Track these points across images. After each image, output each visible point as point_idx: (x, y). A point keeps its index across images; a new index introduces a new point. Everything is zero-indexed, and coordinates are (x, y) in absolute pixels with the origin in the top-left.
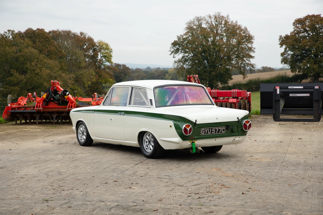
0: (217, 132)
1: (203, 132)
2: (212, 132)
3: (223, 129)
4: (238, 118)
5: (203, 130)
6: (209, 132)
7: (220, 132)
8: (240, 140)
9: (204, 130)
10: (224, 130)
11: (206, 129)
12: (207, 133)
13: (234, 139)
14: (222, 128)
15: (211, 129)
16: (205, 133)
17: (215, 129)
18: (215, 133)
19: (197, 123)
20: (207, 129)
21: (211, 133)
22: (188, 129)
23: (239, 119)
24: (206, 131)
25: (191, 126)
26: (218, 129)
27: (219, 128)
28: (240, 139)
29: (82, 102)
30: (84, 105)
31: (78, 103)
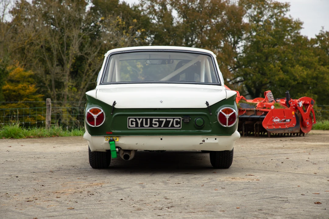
0: (162, 126)
1: (132, 124)
2: (153, 125)
3: (177, 121)
4: (207, 103)
5: (131, 120)
6: (146, 124)
7: (170, 126)
8: (217, 143)
9: (134, 120)
10: (177, 123)
11: (138, 119)
12: (142, 125)
13: (204, 141)
14: (174, 119)
15: (149, 120)
16: (137, 126)
17: (157, 120)
18: (160, 126)
19: (116, 107)
20: (141, 119)
21: (151, 126)
22: (95, 116)
23: (210, 104)
24: (139, 122)
25: (102, 111)
26: (165, 120)
27: (168, 119)
28: (217, 141)
29: (246, 103)
30: (248, 107)
31: (240, 105)
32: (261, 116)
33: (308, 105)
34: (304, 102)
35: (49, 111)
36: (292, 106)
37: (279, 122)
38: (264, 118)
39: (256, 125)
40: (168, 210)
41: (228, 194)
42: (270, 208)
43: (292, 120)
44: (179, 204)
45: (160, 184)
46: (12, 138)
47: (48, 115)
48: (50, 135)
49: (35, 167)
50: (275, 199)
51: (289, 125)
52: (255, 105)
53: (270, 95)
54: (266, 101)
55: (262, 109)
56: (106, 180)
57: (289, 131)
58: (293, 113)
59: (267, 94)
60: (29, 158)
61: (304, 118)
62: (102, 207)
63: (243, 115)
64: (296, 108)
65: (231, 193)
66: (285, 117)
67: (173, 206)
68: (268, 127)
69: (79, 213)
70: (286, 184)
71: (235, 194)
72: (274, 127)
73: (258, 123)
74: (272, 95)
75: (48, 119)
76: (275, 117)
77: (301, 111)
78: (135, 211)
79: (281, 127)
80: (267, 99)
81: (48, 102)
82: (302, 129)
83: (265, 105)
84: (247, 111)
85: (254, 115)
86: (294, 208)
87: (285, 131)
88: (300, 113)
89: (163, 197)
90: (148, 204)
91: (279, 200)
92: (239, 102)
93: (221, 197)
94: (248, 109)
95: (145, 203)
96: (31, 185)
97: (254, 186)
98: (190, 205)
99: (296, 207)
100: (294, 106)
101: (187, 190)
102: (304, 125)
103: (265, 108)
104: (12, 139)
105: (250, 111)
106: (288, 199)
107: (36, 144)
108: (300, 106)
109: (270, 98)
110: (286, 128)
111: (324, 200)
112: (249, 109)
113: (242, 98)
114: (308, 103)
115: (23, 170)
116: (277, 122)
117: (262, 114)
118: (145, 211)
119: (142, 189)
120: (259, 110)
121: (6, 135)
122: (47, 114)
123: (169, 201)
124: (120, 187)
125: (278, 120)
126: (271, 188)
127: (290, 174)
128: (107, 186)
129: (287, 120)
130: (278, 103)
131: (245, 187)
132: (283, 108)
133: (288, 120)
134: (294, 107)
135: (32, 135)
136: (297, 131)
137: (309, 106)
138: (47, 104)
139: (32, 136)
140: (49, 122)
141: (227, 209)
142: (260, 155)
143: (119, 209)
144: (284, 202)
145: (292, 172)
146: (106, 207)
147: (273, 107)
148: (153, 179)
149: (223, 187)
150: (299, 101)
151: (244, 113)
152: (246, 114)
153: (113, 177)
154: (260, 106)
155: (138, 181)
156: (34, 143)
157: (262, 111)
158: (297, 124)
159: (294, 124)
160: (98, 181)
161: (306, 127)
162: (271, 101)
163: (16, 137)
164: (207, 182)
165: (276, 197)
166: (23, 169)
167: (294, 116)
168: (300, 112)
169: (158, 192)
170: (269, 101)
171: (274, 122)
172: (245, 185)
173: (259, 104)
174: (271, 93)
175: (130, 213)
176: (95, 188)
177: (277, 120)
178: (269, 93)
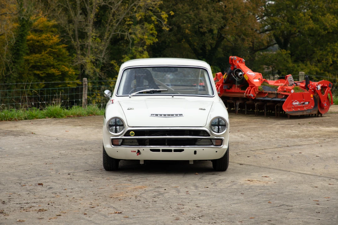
29: (268, 86)
30: (270, 90)
31: (262, 87)
32: (282, 99)
33: (326, 87)
34: (322, 85)
35: (86, 89)
36: (311, 89)
37: (298, 105)
38: (284, 101)
39: (276, 107)
40: (199, 220)
41: (246, 201)
42: (277, 218)
43: (311, 102)
44: (208, 213)
45: (192, 187)
46: (55, 117)
47: (85, 93)
48: (87, 114)
49: (86, 163)
50: (282, 207)
51: (307, 107)
52: (276, 88)
53: (291, 78)
54: (286, 85)
55: (283, 92)
56: (147, 183)
57: (307, 113)
58: (312, 96)
59: (288, 78)
60: (78, 149)
61: (322, 100)
62: (149, 216)
63: (265, 97)
64: (315, 91)
65: (249, 200)
66: (304, 100)
67: (203, 216)
68: (288, 110)
69: (133, 222)
70: (294, 188)
71: (252, 201)
72: (293, 110)
73: (279, 105)
74: (293, 79)
75: (85, 97)
76: (294, 101)
77: (320, 93)
78: (174, 221)
79: (300, 109)
80: (288, 82)
81: (85, 81)
82: (319, 110)
83: (285, 89)
84: (269, 94)
85: (275, 98)
86: (295, 218)
87: (303, 113)
88: (318, 96)
89: (195, 204)
90: (183, 213)
91: (286, 209)
92: (261, 84)
93: (240, 205)
94: (269, 92)
95: (182, 212)
96: (89, 187)
97: (267, 191)
98: (216, 215)
99: (297, 217)
100: (313, 89)
101: (214, 196)
102: (322, 107)
103: (285, 91)
104: (54, 119)
105: (272, 93)
106: (293, 207)
107: (78, 127)
108: (319, 89)
109: (290, 81)
110: (305, 110)
111: (321, 209)
112: (271, 92)
113: (265, 80)
114: (326, 85)
115: (77, 167)
116: (296, 105)
117: (282, 97)
118: (182, 221)
119: (177, 194)
120: (279, 93)
121: (49, 115)
122: (83, 93)
123: (199, 209)
124: (160, 191)
125: (298, 103)
126: (281, 193)
127: (299, 175)
128: (149, 190)
129: (305, 103)
130: (298, 86)
131: (260, 192)
132: (302, 92)
133: (307, 103)
134: (313, 91)
135: (72, 114)
136: (315, 112)
137: (327, 89)
138: (84, 83)
139: (71, 116)
140: (86, 99)
141: (245, 220)
142: (277, 148)
143: (162, 218)
144: (289, 211)
145: (301, 172)
146: (152, 216)
147: (292, 91)
148: (186, 181)
149: (242, 192)
150: (318, 84)
151: (266, 96)
152: (268, 97)
153: (153, 178)
154: (281, 90)
155: (174, 184)
156: (75, 126)
157: (283, 95)
158: (315, 106)
159: (312, 106)
160: (141, 183)
161: (324, 108)
162: (291, 84)
163: (57, 117)
164: (229, 186)
165: (284, 205)
166: (77, 165)
167: (312, 99)
168: (318, 94)
169: (190, 198)
170: (290, 84)
171: (293, 105)
172: (260, 189)
173: (280, 87)
174: (292, 77)
175: (171, 223)
176: (140, 192)
177: (296, 103)
178: (289, 77)
